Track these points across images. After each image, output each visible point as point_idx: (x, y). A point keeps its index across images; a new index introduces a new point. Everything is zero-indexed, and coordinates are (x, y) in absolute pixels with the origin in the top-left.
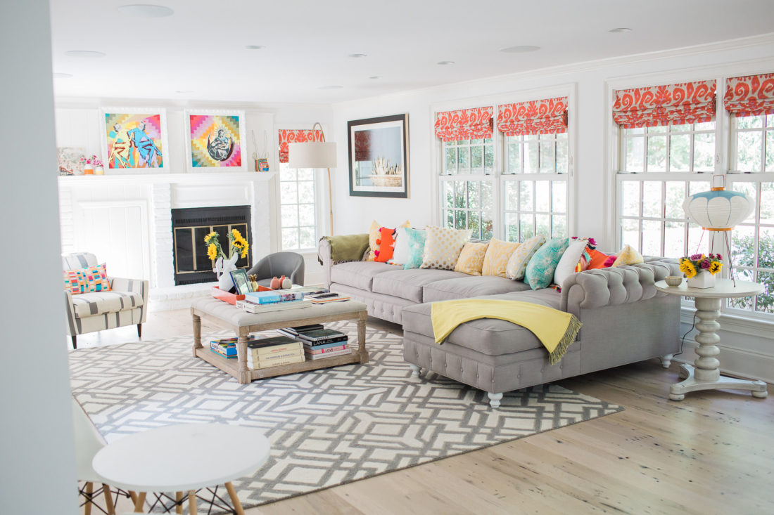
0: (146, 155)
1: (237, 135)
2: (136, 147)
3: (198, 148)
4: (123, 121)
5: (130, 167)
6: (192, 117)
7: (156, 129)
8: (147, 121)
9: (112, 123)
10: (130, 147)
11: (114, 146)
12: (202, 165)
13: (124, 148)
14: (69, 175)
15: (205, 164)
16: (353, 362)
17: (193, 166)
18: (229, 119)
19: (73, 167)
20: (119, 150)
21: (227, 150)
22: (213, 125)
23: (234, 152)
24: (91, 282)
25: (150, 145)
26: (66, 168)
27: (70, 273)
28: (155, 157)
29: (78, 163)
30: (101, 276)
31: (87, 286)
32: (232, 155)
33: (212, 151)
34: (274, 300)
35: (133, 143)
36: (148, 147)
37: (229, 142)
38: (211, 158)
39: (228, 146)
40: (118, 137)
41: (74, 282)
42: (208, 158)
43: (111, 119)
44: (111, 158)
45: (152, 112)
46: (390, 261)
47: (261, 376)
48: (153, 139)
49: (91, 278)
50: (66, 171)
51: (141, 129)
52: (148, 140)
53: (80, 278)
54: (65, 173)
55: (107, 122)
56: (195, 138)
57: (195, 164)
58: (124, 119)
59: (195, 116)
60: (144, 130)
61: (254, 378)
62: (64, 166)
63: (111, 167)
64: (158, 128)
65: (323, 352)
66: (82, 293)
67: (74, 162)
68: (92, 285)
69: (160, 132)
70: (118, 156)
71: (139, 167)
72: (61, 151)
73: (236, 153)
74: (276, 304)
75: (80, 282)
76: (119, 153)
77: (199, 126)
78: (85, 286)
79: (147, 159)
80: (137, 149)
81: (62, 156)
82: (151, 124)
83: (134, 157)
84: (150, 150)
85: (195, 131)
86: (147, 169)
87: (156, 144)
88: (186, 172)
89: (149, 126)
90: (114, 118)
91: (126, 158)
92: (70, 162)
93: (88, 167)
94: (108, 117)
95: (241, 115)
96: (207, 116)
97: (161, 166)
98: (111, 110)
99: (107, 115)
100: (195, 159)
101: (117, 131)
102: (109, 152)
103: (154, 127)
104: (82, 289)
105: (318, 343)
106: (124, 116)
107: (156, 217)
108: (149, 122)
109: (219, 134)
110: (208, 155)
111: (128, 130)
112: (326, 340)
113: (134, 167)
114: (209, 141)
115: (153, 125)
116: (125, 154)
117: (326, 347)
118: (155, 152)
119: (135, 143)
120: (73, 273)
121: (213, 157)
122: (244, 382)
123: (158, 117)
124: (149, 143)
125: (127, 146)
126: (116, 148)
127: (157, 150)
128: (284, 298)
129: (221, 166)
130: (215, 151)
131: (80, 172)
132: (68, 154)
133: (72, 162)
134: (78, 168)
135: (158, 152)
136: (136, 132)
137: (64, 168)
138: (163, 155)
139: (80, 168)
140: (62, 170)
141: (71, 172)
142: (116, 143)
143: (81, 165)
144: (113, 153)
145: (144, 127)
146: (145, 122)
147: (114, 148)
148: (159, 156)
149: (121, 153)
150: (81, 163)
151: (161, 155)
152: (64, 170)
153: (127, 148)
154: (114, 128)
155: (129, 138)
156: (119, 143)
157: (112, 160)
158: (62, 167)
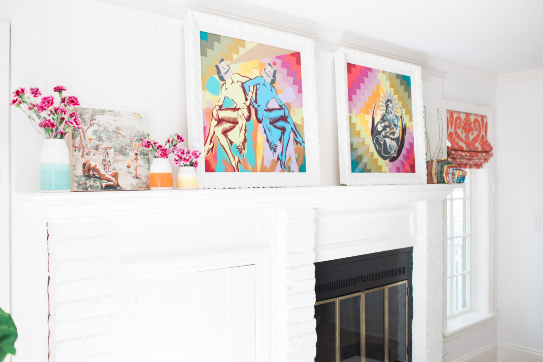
0: (278, 143)
1: (409, 112)
2: (260, 121)
3: (360, 133)
4: (235, 56)
5: (246, 169)
6: (350, 68)
7: (295, 83)
8: (279, 62)
9: (213, 57)
10: (248, 119)
11: (215, 116)
12: (365, 169)
13: (235, 123)
14: (108, 188)
15: (368, 168)
17: (352, 171)
18: (398, 81)
19: (120, 165)
20: (227, 126)
21: (397, 140)
22: (378, 88)
23: (406, 145)
25: (284, 118)
26: (100, 167)
28: (292, 146)
29: (132, 155)
32: (404, 152)
33: (377, 140)
35: (253, 110)
36: (280, 124)
37: (400, 124)
38: (376, 156)
39: (398, 133)
40: (224, 93)
42: (373, 153)
43: (212, 47)
44: (209, 145)
45: (289, 43)
48: (288, 106)
50: (101, 178)
51: (269, 81)
52: (281, 108)
54: (98, 183)
55: (203, 53)
56: (355, 112)
57: (355, 166)
58: (237, 53)
59: (354, 66)
60: (273, 82)
62: (96, 161)
64: (298, 83)
67: (122, 151)
69: (300, 91)
71: (264, 169)
72: (87, 117)
73: (408, 147)
76: (225, 133)
77: (360, 88)
79: (279, 151)
80: (260, 125)
81: (89, 134)
82: (285, 70)
83: (255, 146)
84: (283, 130)
85: (354, 97)
86: (278, 176)
87: (295, 118)
88: (340, 183)
89: (282, 73)
90: (216, 44)
91: (241, 146)
92: (111, 152)
93: (161, 166)
94: (207, 39)
95: (415, 74)
96: (370, 70)
97: (302, 169)
99: (204, 36)
100: (355, 156)
101: (222, 78)
102: (205, 128)
103: (291, 79)
106: (236, 44)
107: (288, 288)
108: (283, 66)
109: (387, 106)
110: (372, 149)
111: (244, 80)
113: (254, 170)
114: (373, 119)
115: (289, 75)
118: (292, 135)
119: (256, 111)
121: (379, 152)
123: (298, 56)
124: (280, 113)
125: (241, 117)
126: (220, 121)
127: (296, 131)
129: (391, 171)
130: (381, 141)
131: (137, 180)
132: (106, 129)
133: (115, 151)
134: (132, 169)
135: (297, 137)
136: (258, 86)
137: (95, 169)
138: (306, 145)
139: (136, 169)
140: (91, 173)
141: (113, 179)
142: (220, 108)
143: (136, 159)
144: (214, 133)
145: (274, 76)
146: (275, 64)
147: (216, 120)
148: (299, 145)
149: (230, 134)
150: (136, 154)
151: (302, 144)
152: (95, 173)
153: (242, 122)
154: (216, 71)
155: (246, 100)
156: (227, 109)
157: (212, 149)
158: (90, 165)
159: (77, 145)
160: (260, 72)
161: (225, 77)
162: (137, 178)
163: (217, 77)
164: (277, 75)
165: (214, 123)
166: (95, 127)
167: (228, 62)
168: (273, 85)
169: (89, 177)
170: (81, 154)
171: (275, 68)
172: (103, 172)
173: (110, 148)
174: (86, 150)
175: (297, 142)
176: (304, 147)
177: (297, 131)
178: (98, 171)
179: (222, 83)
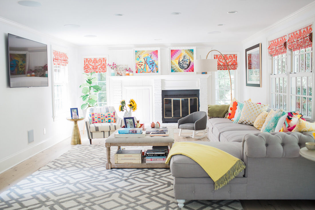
0: (151, 67)
1: (193, 58)
2: (147, 64)
3: (174, 64)
4: (142, 54)
5: (144, 72)
6: (172, 51)
9: (138, 54)
10: (145, 64)
12: (176, 71)
13: (142, 65)
14: (121, 76)
16: (165, 167)
17: (172, 72)
18: (189, 51)
19: (122, 73)
20: (140, 65)
21: (187, 65)
22: (181, 54)
23: (191, 65)
24: (106, 119)
25: (153, 63)
27: (98, 114)
28: (155, 68)
30: (111, 116)
31: (104, 120)
32: (190, 67)
33: (180, 65)
34: (126, 132)
35: (146, 62)
37: (189, 61)
38: (180, 68)
39: (188, 63)
40: (140, 60)
41: (99, 118)
42: (178, 68)
43: (138, 53)
44: (137, 69)
45: (154, 49)
46: (233, 119)
47: (116, 167)
48: (154, 61)
49: (106, 117)
51: (150, 57)
53: (102, 117)
54: (119, 75)
55: (136, 54)
56: (173, 60)
57: (172, 71)
58: (143, 53)
59: (174, 50)
60: (151, 57)
61: (112, 167)
62: (119, 72)
63: (136, 72)
64: (157, 56)
65: (151, 160)
66: (102, 122)
67: (123, 71)
68: (107, 120)
69: (157, 57)
70: (140, 68)
71: (148, 72)
72: (118, 66)
73: (192, 66)
74: (126, 134)
75: (101, 118)
76: (140, 67)
77: (175, 54)
78: (103, 120)
79: (152, 69)
81: (118, 68)
82: (154, 54)
83: (146, 69)
84: (153, 65)
85: (173, 57)
86: (151, 73)
87: (156, 63)
88: (168, 75)
89: (153, 55)
91: (143, 69)
92: (121, 71)
93: (127, 72)
94: (136, 52)
95: (194, 48)
96: (179, 50)
97: (157, 72)
98: (137, 49)
100: (172, 69)
101: (140, 58)
103: (155, 56)
104: (102, 121)
105: (149, 155)
106: (143, 51)
107: (155, 93)
108: (153, 53)
109: (184, 57)
110: (178, 67)
111: (144, 57)
112: (153, 155)
113: (146, 72)
114: (179, 61)
116: (142, 67)
117: (153, 158)
118: (155, 66)
119: (147, 62)
120: (100, 114)
121: (181, 68)
122: (107, 168)
123: (157, 51)
124: (153, 62)
125: (143, 64)
126: (139, 65)
127: (156, 65)
128: (131, 132)
129: (184, 72)
130: (181, 65)
131: (125, 74)
132: (121, 68)
136: (147, 58)
138: (158, 67)
142: (139, 63)
144: (138, 67)
146: (151, 53)
149: (141, 67)
150: (125, 71)
153: (144, 64)
154: (138, 57)
156: (141, 63)
165: (138, 65)
170: (117, 71)
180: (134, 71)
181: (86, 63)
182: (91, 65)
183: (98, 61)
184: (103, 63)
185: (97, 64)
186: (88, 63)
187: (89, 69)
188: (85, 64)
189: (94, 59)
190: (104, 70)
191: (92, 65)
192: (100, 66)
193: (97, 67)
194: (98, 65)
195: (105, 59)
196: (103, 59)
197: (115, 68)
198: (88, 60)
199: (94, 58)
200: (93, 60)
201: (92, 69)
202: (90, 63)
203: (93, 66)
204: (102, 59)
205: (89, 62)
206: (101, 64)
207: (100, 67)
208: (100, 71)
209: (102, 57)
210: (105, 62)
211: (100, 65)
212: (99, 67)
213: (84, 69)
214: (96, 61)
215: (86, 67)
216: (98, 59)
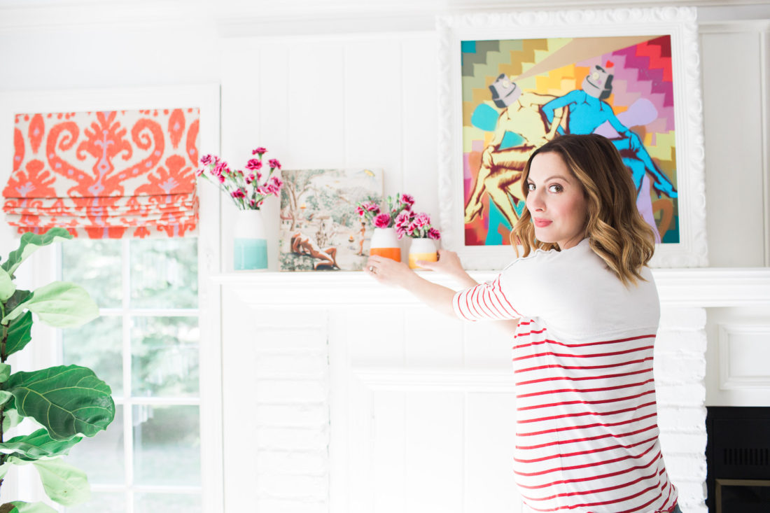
4: (526, 66)
7: (655, 90)
8: (621, 60)
9: (485, 74)
11: (487, 162)
14: (321, 268)
19: (340, 239)
20: (509, 175)
25: (630, 154)
26: (313, 242)
28: (646, 199)
29: (357, 225)
40: (503, 125)
43: (484, 61)
44: (473, 207)
48: (640, 132)
50: (313, 256)
51: (595, 94)
52: (622, 137)
54: (308, 262)
55: (467, 70)
58: (531, 59)
60: (605, 95)
62: (307, 234)
63: (471, 238)
64: (664, 89)
67: (344, 221)
69: (669, 102)
70: (502, 199)
72: (300, 181)
76: (504, 186)
81: (302, 201)
82: (634, 72)
87: (655, 149)
90: (491, 55)
92: (329, 222)
93: (383, 238)
94: (473, 52)
97: (671, 236)
98: (480, 27)
99: (468, 46)
101: (501, 104)
102: (467, 183)
103: (648, 85)
106: (529, 48)
108: (628, 65)
111: (543, 101)
115: (641, 77)
118: (647, 180)
123: (663, 44)
126: (495, 169)
127: (657, 172)
131: (362, 258)
132: (324, 194)
133: (334, 221)
134: (356, 244)
135: (659, 183)
136: (572, 107)
137: (306, 245)
138: (680, 195)
139: (361, 243)
140: (301, 249)
141: (329, 257)
142: (497, 149)
143: (363, 230)
144: (484, 187)
145: (608, 84)
146: (609, 65)
147: (488, 168)
148: (663, 196)
149: (512, 188)
150: (364, 224)
151: (672, 194)
152: (306, 249)
154: (490, 94)
155: (548, 131)
156: (509, 150)
157: (480, 212)
158: (300, 240)
159: (286, 215)
160: (578, 84)
161: (506, 101)
162: (363, 255)
163: (491, 104)
164: (614, 83)
165: (485, 172)
166: (309, 193)
167: (513, 78)
168: (607, 100)
169: (298, 254)
170: (289, 226)
171: (610, 71)
172: (316, 248)
173: (327, 218)
174: (297, 222)
175: (658, 192)
176: (676, 201)
177: (659, 172)
178: (309, 247)
179: (500, 111)
180: (453, 221)
181: (29, 156)
182: (65, 169)
183: (128, 137)
184: (169, 151)
185: (119, 163)
186: (42, 155)
187: (48, 204)
188: (16, 165)
189: (94, 119)
190: (178, 214)
191: (77, 173)
192: (143, 180)
193: (114, 183)
194: (129, 173)
195: (189, 120)
196: (172, 123)
197: (271, 202)
198: (49, 125)
199: (100, 115)
200: (84, 123)
201: (69, 203)
202: (59, 152)
203: (85, 181)
204: (163, 122)
205: (50, 149)
206: (154, 159)
207: (142, 188)
208: (141, 221)
209: (161, 107)
210: (191, 144)
211: (141, 167)
212: (130, 186)
213: (6, 208)
214: (110, 137)
215: (23, 192)
216: (127, 123)
